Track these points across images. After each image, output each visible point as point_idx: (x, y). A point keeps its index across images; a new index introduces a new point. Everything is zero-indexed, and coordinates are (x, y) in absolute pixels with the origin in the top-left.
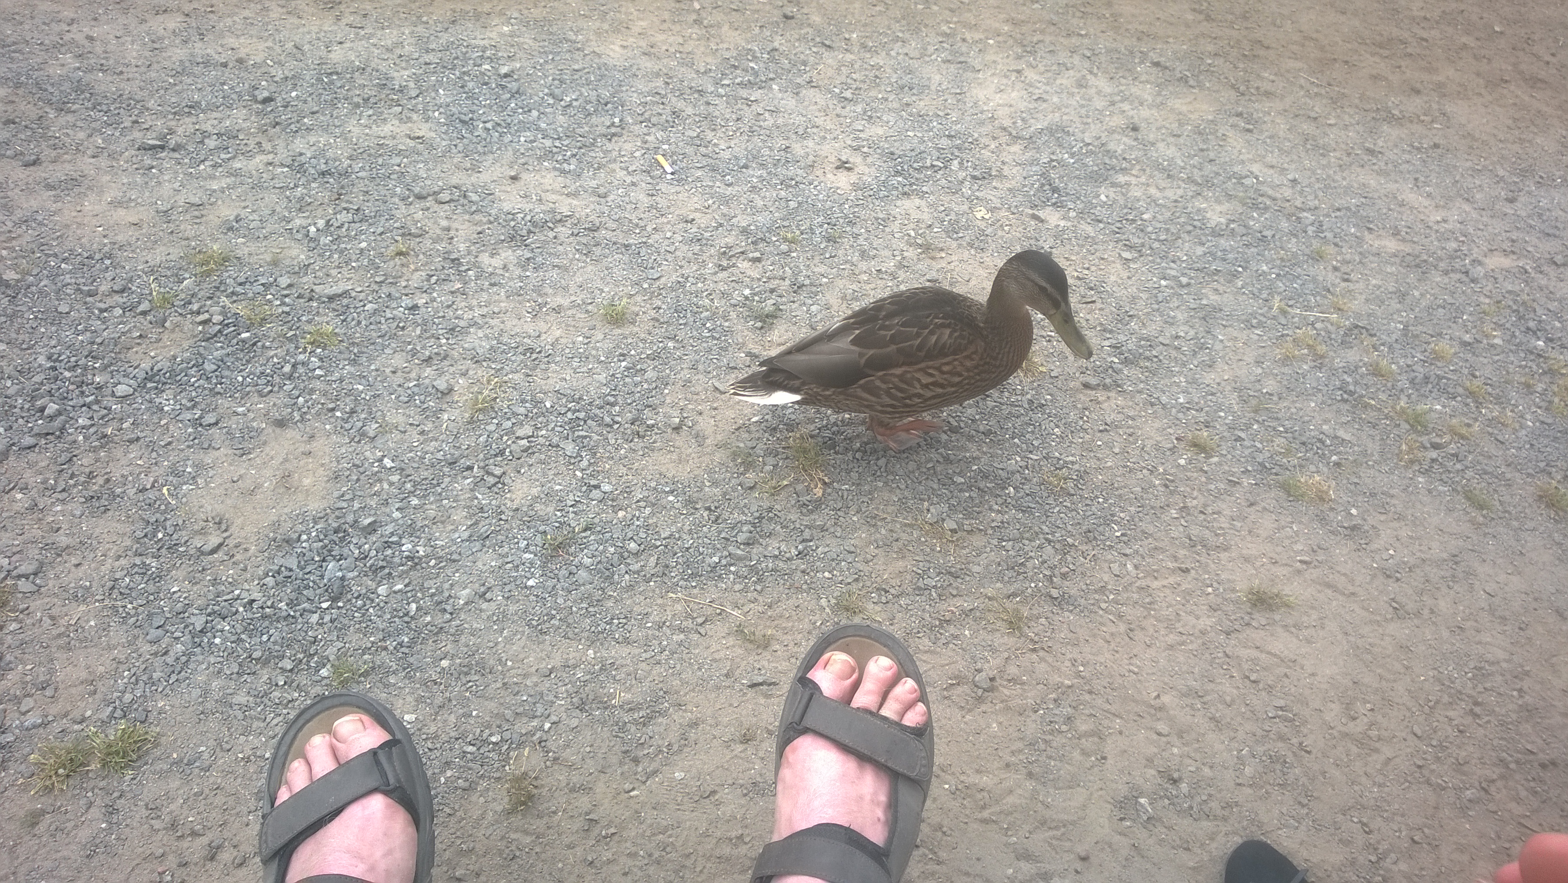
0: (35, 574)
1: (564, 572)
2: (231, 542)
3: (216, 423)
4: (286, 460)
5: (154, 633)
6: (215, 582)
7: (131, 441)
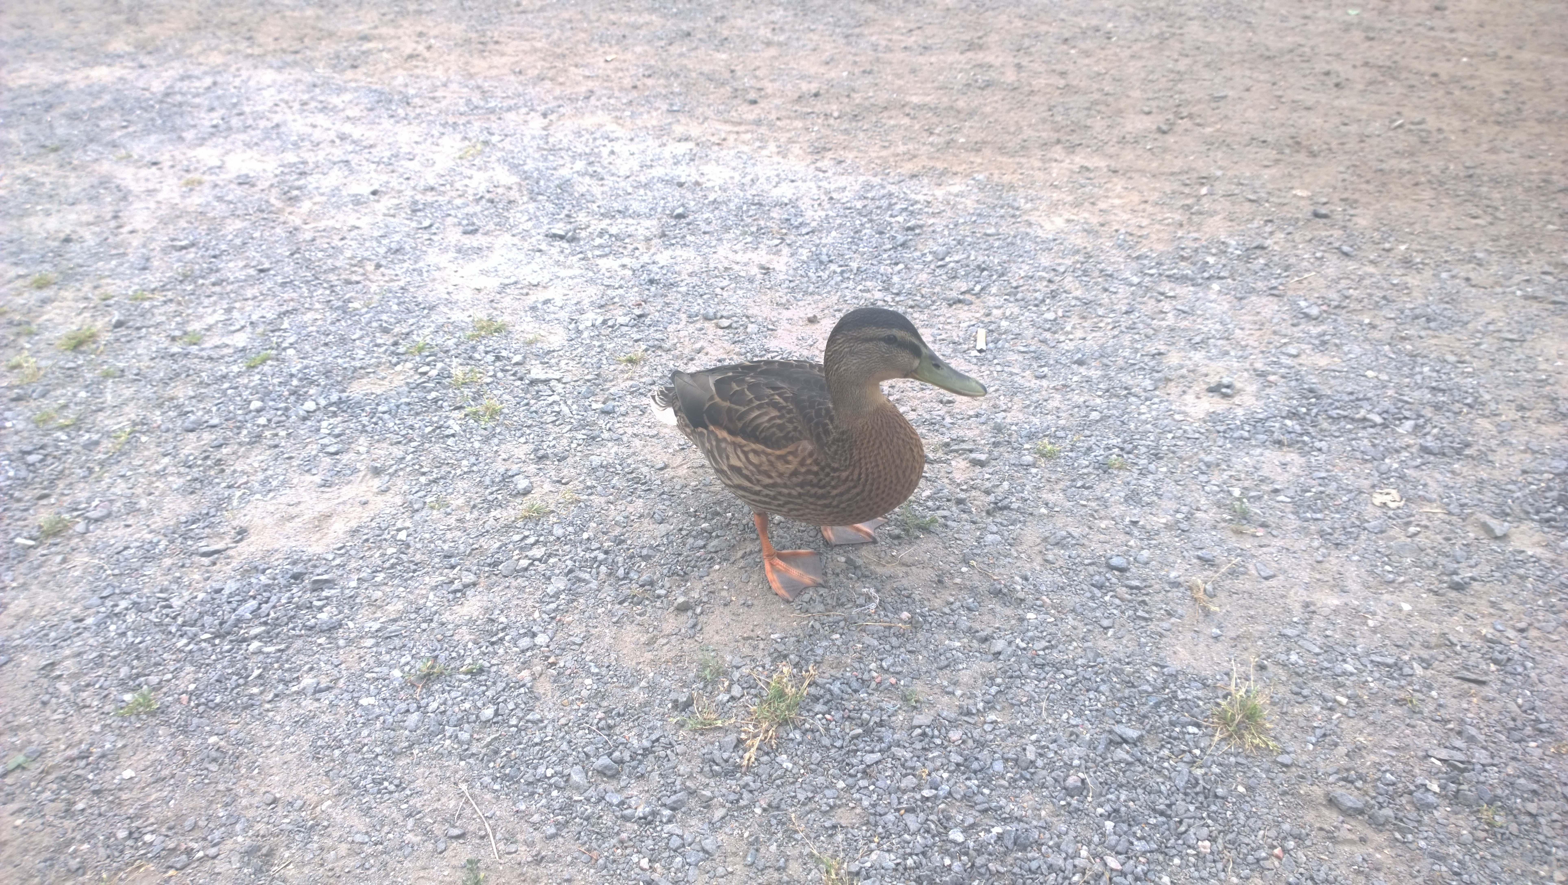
0: (96, 520)
1: (403, 706)
2: (230, 552)
3: (336, 453)
4: (344, 503)
5: (95, 600)
6: (177, 580)
7: (270, 447)
